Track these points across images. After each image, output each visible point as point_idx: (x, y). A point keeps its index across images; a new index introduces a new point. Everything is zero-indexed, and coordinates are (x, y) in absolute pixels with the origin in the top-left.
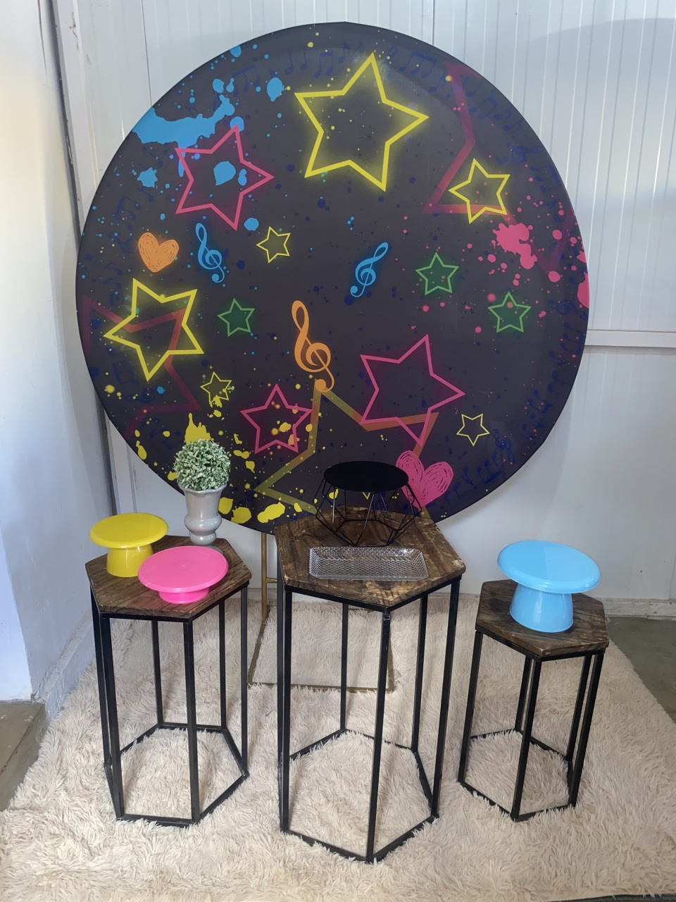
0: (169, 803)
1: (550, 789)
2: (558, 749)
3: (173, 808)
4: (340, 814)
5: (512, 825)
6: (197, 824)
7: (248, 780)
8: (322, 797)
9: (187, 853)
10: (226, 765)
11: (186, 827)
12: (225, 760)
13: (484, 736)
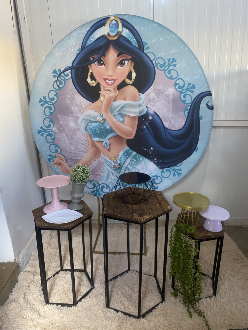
0: (65, 298)
1: (206, 290)
2: (209, 275)
3: (66, 300)
4: (128, 301)
6: (75, 306)
7: (94, 289)
8: (121, 295)
10: (86, 284)
11: (71, 307)
12: (85, 282)
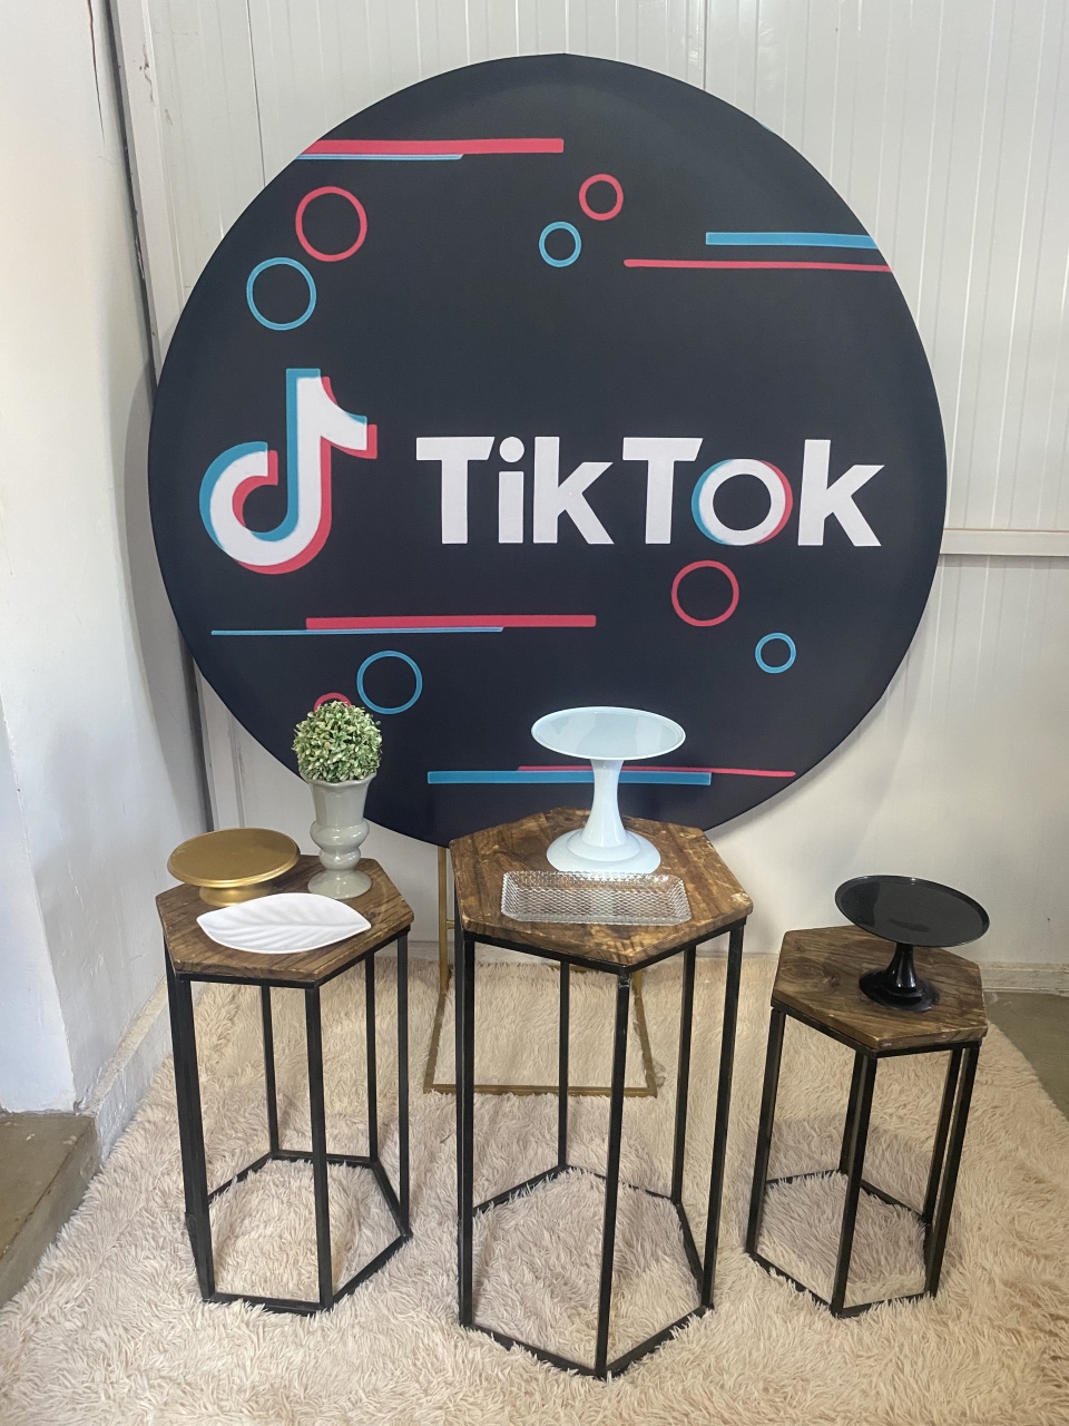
0: (285, 1276)
1: (895, 1267)
2: (910, 1202)
3: (291, 1285)
4: (556, 1300)
5: (832, 1324)
6: (328, 1310)
7: (410, 1243)
8: (526, 1271)
9: (313, 1356)
10: (376, 1218)
11: (311, 1316)
12: (374, 1210)
13: (789, 1180)
